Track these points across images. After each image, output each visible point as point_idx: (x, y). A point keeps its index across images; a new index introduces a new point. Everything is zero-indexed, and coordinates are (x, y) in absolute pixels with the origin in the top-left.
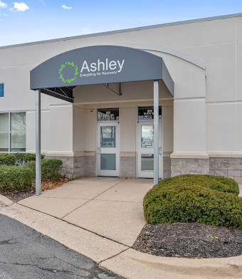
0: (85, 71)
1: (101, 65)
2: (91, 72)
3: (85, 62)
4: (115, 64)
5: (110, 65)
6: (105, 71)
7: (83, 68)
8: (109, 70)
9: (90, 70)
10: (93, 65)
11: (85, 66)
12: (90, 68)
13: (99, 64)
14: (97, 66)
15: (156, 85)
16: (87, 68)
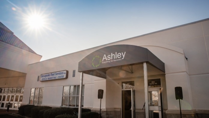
0: (105, 60)
1: (113, 56)
2: (108, 60)
3: (105, 55)
4: (121, 55)
5: (118, 56)
6: (115, 59)
7: (104, 58)
8: (117, 58)
9: (107, 59)
10: (109, 56)
11: (105, 57)
12: (107, 58)
13: (112, 55)
14: (111, 57)
15: (145, 65)
16: (106, 58)
